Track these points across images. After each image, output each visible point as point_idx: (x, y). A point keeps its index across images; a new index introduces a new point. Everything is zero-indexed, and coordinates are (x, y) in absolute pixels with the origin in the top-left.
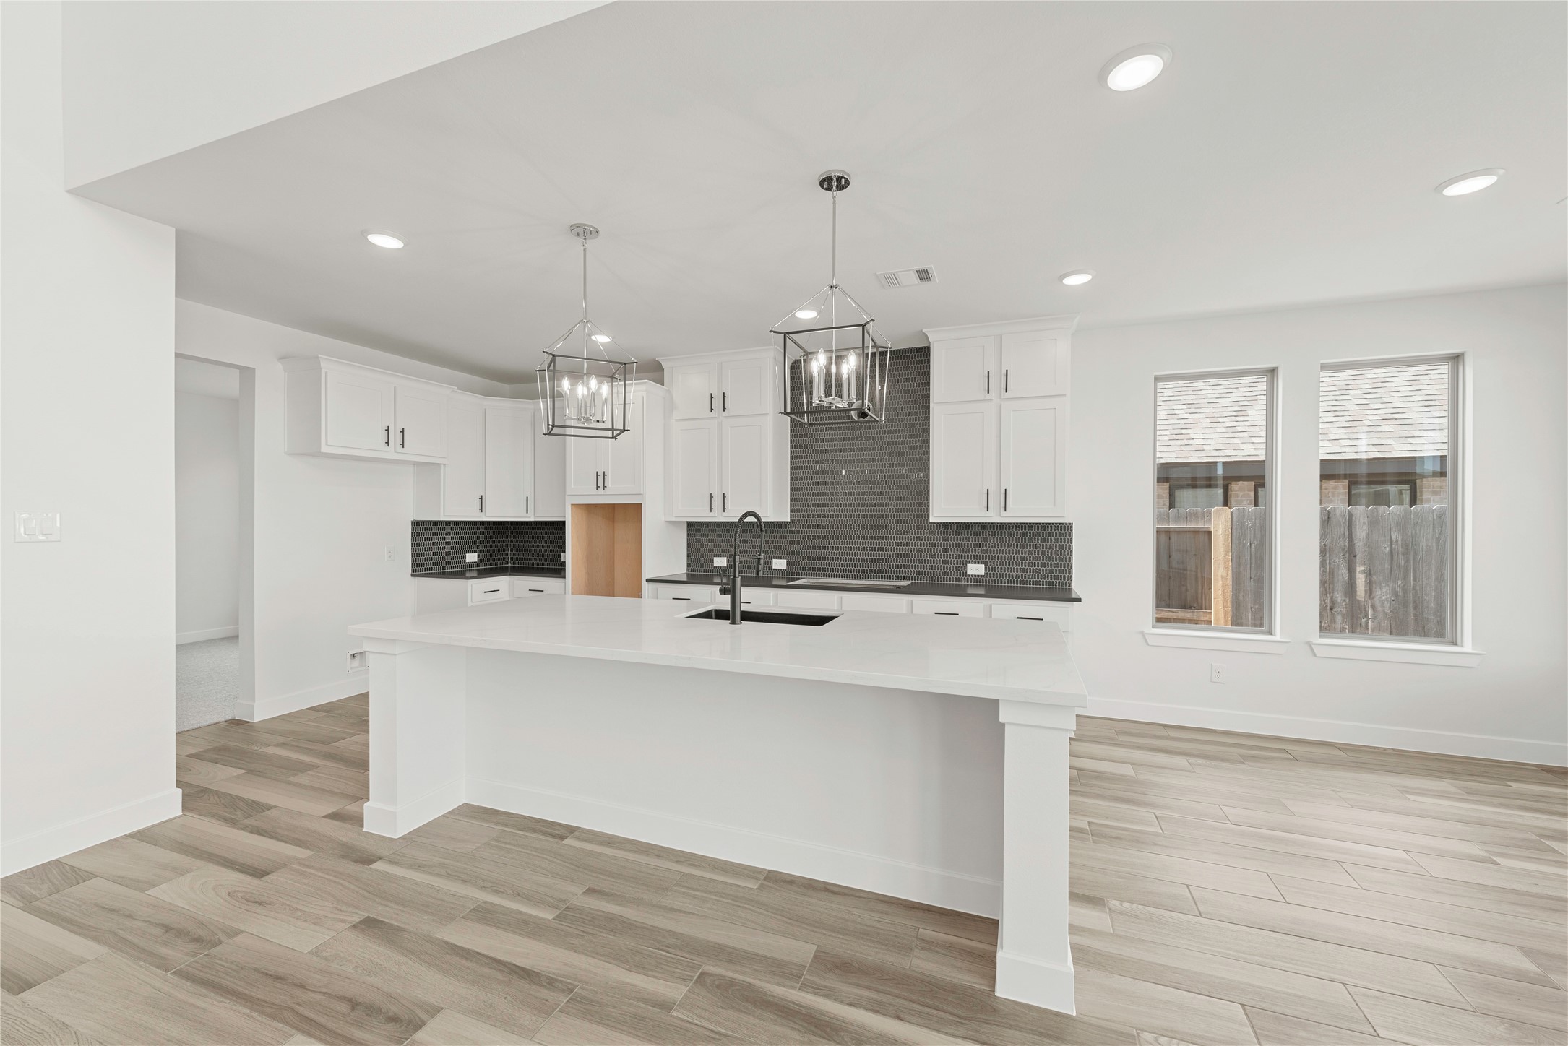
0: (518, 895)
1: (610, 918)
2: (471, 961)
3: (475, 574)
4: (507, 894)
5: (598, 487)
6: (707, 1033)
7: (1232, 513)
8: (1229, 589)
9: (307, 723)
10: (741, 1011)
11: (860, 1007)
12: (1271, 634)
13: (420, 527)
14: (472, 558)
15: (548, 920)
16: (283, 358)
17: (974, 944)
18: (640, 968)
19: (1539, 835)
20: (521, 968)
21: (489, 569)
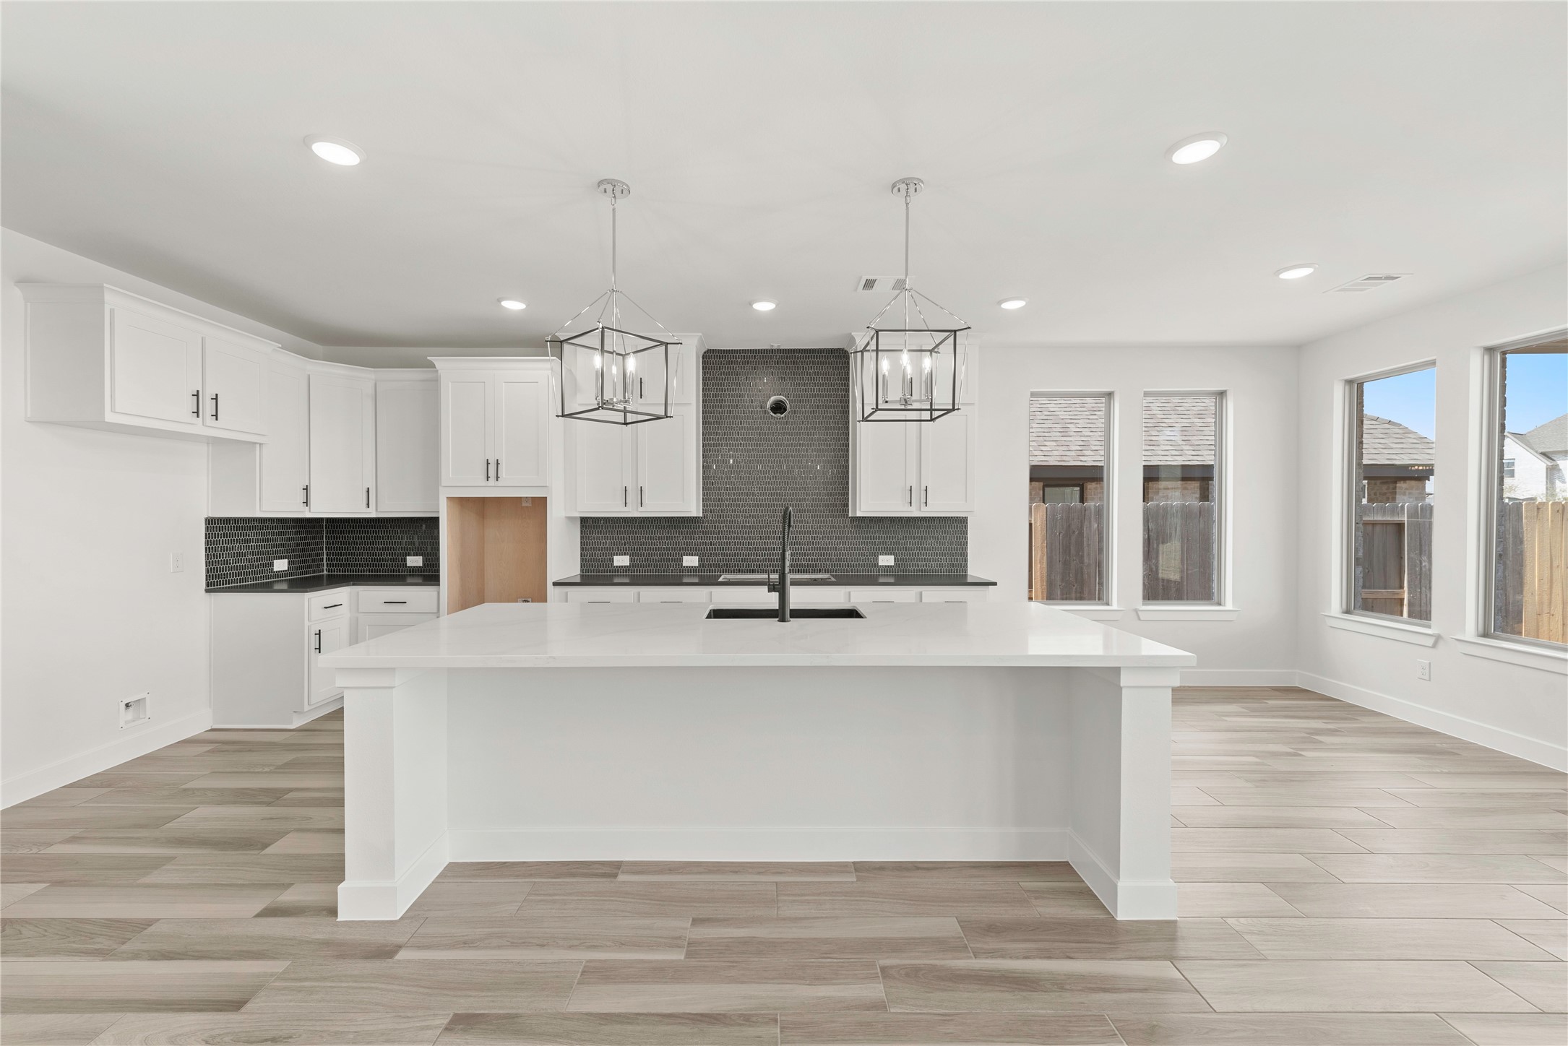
0: (622, 944)
1: (745, 942)
2: (638, 1024)
3: (285, 586)
4: (607, 946)
5: (488, 477)
6: (937, 1018)
7: (1047, 508)
8: (1045, 571)
9: (83, 805)
10: (946, 990)
11: (1034, 958)
12: (1108, 605)
13: (216, 527)
14: (281, 565)
15: (680, 960)
16: (23, 281)
17: (1062, 884)
18: (818, 979)
19: (1307, 733)
20: (702, 1015)
21: (303, 581)
